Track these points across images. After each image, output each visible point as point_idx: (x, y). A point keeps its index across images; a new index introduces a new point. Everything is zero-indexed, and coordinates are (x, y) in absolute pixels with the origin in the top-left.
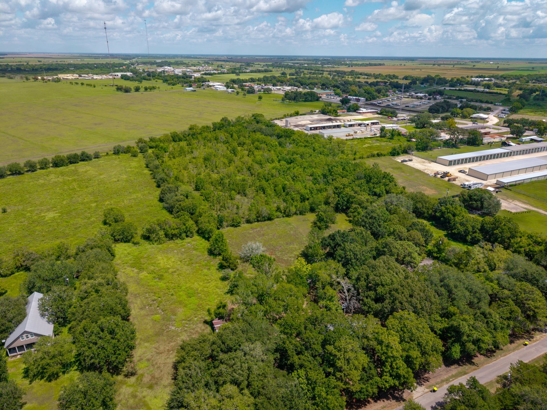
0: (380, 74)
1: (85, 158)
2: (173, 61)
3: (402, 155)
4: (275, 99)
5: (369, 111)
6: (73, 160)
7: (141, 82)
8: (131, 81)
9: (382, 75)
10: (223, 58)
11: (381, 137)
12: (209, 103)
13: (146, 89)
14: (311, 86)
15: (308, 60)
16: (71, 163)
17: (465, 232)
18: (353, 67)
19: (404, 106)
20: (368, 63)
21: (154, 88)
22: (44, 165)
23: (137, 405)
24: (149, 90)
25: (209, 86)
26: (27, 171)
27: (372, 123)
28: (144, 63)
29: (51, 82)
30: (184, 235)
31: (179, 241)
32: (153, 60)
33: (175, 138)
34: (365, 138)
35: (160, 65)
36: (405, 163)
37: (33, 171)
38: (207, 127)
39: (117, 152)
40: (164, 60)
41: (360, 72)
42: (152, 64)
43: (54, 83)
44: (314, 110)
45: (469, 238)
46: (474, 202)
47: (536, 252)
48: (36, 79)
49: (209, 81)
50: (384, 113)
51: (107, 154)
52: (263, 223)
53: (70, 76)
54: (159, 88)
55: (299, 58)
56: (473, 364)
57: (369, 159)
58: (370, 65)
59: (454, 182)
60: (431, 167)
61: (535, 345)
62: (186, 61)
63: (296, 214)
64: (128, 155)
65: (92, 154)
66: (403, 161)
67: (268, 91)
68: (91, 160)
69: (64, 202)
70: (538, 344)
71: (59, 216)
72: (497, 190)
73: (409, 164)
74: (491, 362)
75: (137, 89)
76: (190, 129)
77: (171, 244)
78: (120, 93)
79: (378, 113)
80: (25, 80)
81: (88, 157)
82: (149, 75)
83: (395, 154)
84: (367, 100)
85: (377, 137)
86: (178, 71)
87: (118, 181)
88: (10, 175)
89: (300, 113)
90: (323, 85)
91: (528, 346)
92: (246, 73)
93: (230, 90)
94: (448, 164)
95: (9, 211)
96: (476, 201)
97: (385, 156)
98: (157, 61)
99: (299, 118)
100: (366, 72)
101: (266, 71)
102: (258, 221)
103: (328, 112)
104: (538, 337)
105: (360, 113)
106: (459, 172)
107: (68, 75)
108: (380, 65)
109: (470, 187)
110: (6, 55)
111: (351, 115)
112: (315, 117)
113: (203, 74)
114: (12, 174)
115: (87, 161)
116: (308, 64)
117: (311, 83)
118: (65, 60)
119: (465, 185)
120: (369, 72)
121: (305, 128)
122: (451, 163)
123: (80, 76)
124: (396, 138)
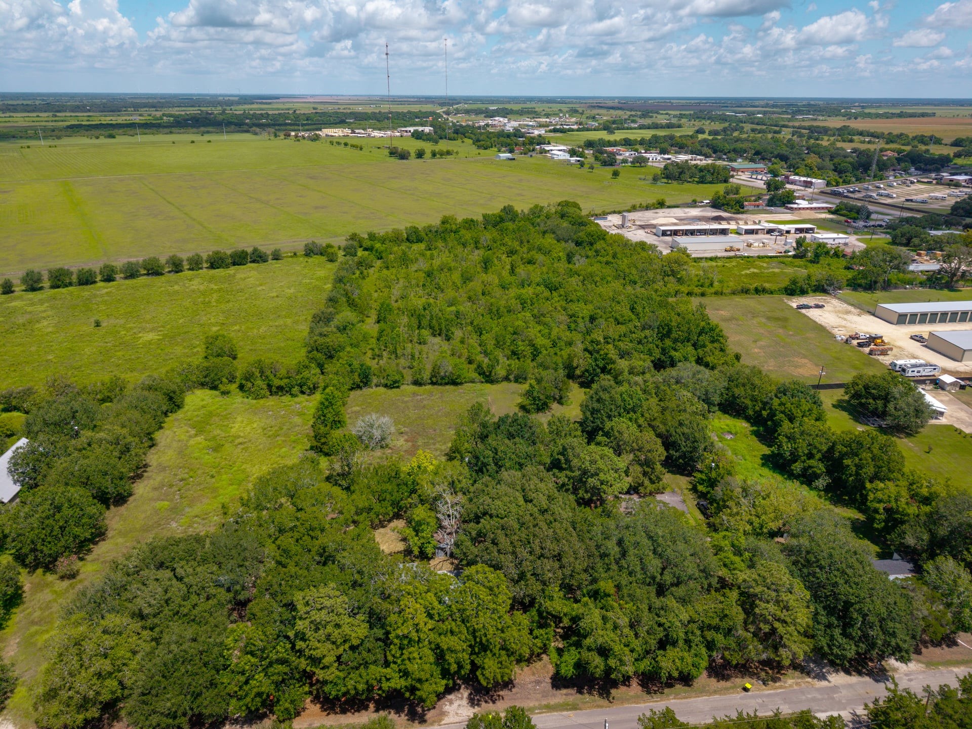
0: (902, 134)
1: (258, 258)
2: (516, 107)
3: (811, 294)
4: (643, 177)
5: (815, 205)
6: (239, 259)
7: (437, 142)
8: (424, 140)
9: (907, 136)
10: (610, 104)
11: (795, 257)
12: (521, 181)
13: (434, 155)
14: (732, 155)
15: (773, 106)
16: (234, 264)
17: (792, 454)
18: (859, 119)
19: (903, 199)
20: (898, 111)
21: (448, 153)
22: (195, 264)
23: (40, 621)
24: (438, 156)
25: (543, 152)
26: (170, 272)
27: (797, 229)
28: (467, 112)
29: (306, 142)
30: (296, 390)
31: (287, 398)
32: (483, 107)
33: (414, 236)
34: (759, 257)
35: (490, 114)
36: (803, 311)
37: (177, 272)
38: (472, 221)
39: (310, 251)
40: (501, 106)
41: (861, 129)
42: (478, 112)
43: (310, 142)
44: (698, 199)
45: (797, 467)
46: (871, 401)
47: (909, 515)
48: (288, 135)
49: (549, 143)
50: (844, 212)
51: (295, 254)
52: (440, 387)
53: (337, 132)
54: (457, 153)
55: (757, 103)
56: (608, 697)
57: (733, 296)
58: (900, 115)
59: (881, 358)
60: (855, 323)
61: (769, 695)
62: (539, 108)
63: (507, 379)
64: (324, 258)
65: (269, 252)
66: (800, 307)
67: (640, 162)
68: (265, 261)
69: (181, 321)
70: (778, 694)
71: (159, 340)
72: (963, 383)
73: (813, 314)
74: (645, 702)
75: (420, 155)
76: (443, 223)
77: (272, 401)
78: (392, 159)
79: (830, 211)
80: (272, 138)
81: (261, 257)
82: (456, 132)
83: (795, 291)
84: (828, 184)
85: (789, 257)
86: (510, 125)
87: (277, 296)
88: (145, 275)
89: (667, 204)
90: (757, 153)
91: (749, 693)
92: (631, 129)
93: (573, 159)
94: (895, 320)
95: (104, 324)
96: (874, 399)
97: (772, 293)
98: (491, 108)
99: (661, 212)
100: (872, 130)
101: (669, 126)
102: (433, 383)
103: (723, 205)
104: (790, 681)
105: (791, 209)
106: (912, 338)
107: (336, 130)
108: (923, 115)
109: (904, 370)
110: (278, 98)
111: (771, 212)
112: (694, 212)
113: (551, 131)
114: (148, 274)
115: (258, 262)
116: (765, 113)
117: (734, 150)
118: (351, 107)
119: (895, 365)
120: (879, 131)
121: (654, 231)
122: (902, 319)
123: (353, 132)
124: (824, 260)
